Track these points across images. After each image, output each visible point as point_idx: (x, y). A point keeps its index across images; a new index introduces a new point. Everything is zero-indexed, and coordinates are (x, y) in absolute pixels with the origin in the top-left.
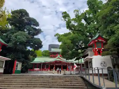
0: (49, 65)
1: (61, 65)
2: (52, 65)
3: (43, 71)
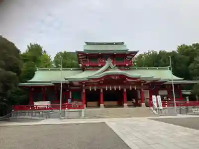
0: (84, 91)
1: (122, 90)
2: (93, 90)
3: (67, 109)
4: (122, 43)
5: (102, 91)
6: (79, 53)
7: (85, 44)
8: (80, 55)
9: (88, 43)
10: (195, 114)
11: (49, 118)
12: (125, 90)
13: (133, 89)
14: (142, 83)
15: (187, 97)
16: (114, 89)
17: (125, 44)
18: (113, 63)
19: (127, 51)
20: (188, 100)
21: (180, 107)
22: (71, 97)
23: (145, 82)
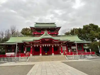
0: (31, 47)
1: (51, 46)
2: (36, 46)
3: (20, 56)
4: (54, 23)
5: (41, 47)
6: (31, 28)
7: (35, 23)
8: (32, 29)
9: (37, 23)
10: (88, 59)
11: (11, 61)
12: (53, 46)
13: (57, 46)
14: (62, 42)
15: (86, 50)
16: (47, 46)
17: (55, 23)
18: (48, 33)
19: (55, 27)
20: (86, 51)
21: (81, 55)
22: (26, 50)
23: (63, 42)
